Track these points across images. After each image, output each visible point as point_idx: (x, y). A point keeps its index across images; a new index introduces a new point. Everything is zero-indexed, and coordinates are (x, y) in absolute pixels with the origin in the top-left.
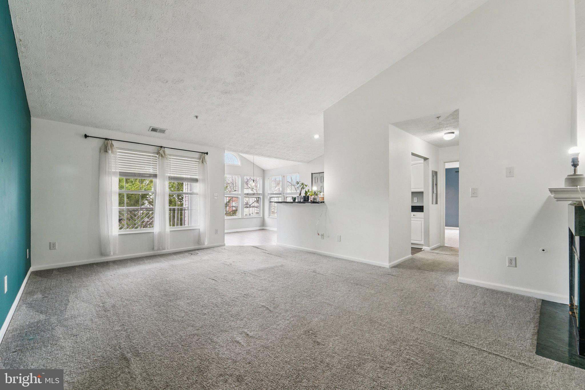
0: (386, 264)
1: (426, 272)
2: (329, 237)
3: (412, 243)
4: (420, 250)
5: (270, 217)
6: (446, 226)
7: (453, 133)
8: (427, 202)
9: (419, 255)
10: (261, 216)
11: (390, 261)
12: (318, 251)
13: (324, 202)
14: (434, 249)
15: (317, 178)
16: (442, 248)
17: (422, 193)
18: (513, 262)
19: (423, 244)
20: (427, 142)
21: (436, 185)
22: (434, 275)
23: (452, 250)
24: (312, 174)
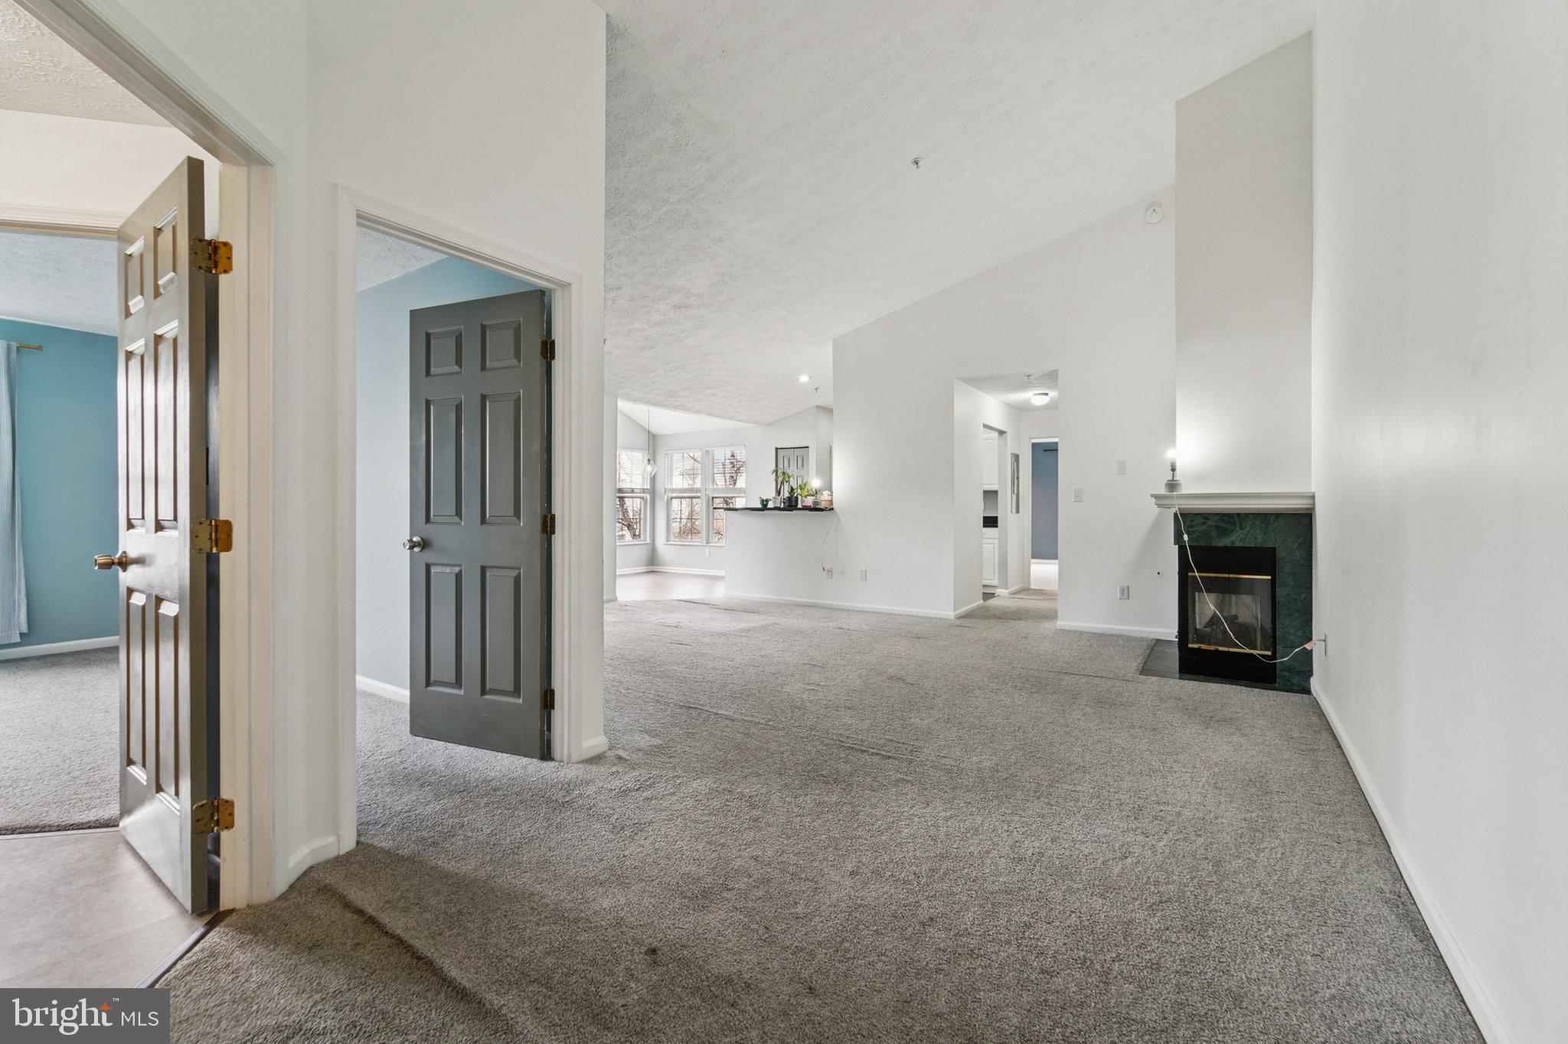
0: (950, 614)
1: (1012, 621)
2: (842, 573)
3: (983, 586)
4: (992, 595)
5: (669, 543)
6: (1033, 557)
7: (1047, 394)
8: (1004, 510)
9: (992, 602)
10: (648, 542)
11: (955, 609)
12: (821, 601)
13: (833, 509)
14: (1014, 593)
15: (789, 459)
16: (1026, 590)
17: (996, 492)
18: (1126, 593)
19: (997, 584)
20: (1007, 404)
21: (1018, 478)
22: (1023, 623)
23: (1043, 594)
24: (777, 449)
